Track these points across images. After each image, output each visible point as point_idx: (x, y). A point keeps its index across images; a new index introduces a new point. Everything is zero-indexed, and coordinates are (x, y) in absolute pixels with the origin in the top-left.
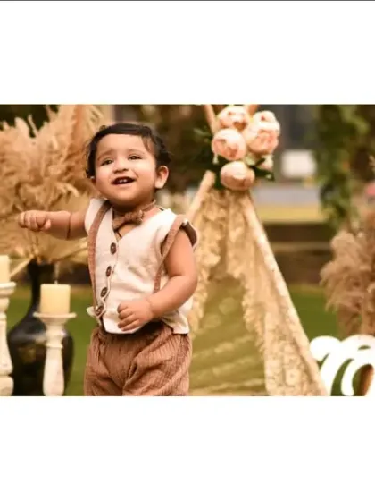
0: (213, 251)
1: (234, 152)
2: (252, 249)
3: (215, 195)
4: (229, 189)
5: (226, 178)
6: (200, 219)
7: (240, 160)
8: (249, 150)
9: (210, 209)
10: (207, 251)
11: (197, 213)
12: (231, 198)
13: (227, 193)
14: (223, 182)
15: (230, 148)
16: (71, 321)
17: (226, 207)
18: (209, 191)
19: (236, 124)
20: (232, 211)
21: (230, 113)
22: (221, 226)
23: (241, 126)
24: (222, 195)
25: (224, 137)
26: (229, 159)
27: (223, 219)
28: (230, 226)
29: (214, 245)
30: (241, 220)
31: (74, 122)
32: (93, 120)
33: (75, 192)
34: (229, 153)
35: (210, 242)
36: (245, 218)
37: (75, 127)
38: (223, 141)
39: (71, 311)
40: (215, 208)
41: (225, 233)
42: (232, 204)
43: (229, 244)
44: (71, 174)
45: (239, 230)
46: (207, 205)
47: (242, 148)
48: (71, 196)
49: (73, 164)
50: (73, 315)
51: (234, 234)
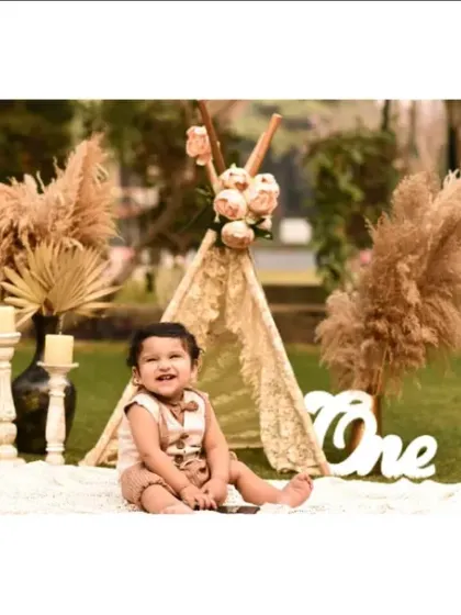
0: (212, 307)
1: (235, 212)
2: (250, 305)
3: (216, 254)
4: (230, 248)
5: (227, 236)
6: (201, 274)
7: (240, 219)
8: (250, 209)
9: (211, 267)
10: (207, 306)
11: (199, 268)
12: (232, 257)
13: (227, 251)
14: (224, 241)
15: (230, 207)
16: (74, 370)
17: (226, 265)
18: (210, 249)
19: (237, 184)
20: (232, 269)
21: (231, 174)
22: (221, 282)
23: (243, 187)
24: (222, 252)
25: (226, 197)
26: (230, 218)
27: (223, 276)
28: (230, 282)
29: (214, 301)
30: (241, 278)
31: (82, 178)
32: (99, 178)
33: (80, 246)
34: (230, 213)
35: (210, 297)
36: (244, 276)
37: (81, 184)
38: (225, 201)
39: (74, 361)
40: (215, 264)
41: (225, 289)
42: (232, 262)
43: (228, 301)
44: (77, 229)
45: (239, 287)
46: (207, 262)
47: (243, 208)
48: (77, 251)
49: (79, 219)
50: (76, 365)
51: (233, 291)
